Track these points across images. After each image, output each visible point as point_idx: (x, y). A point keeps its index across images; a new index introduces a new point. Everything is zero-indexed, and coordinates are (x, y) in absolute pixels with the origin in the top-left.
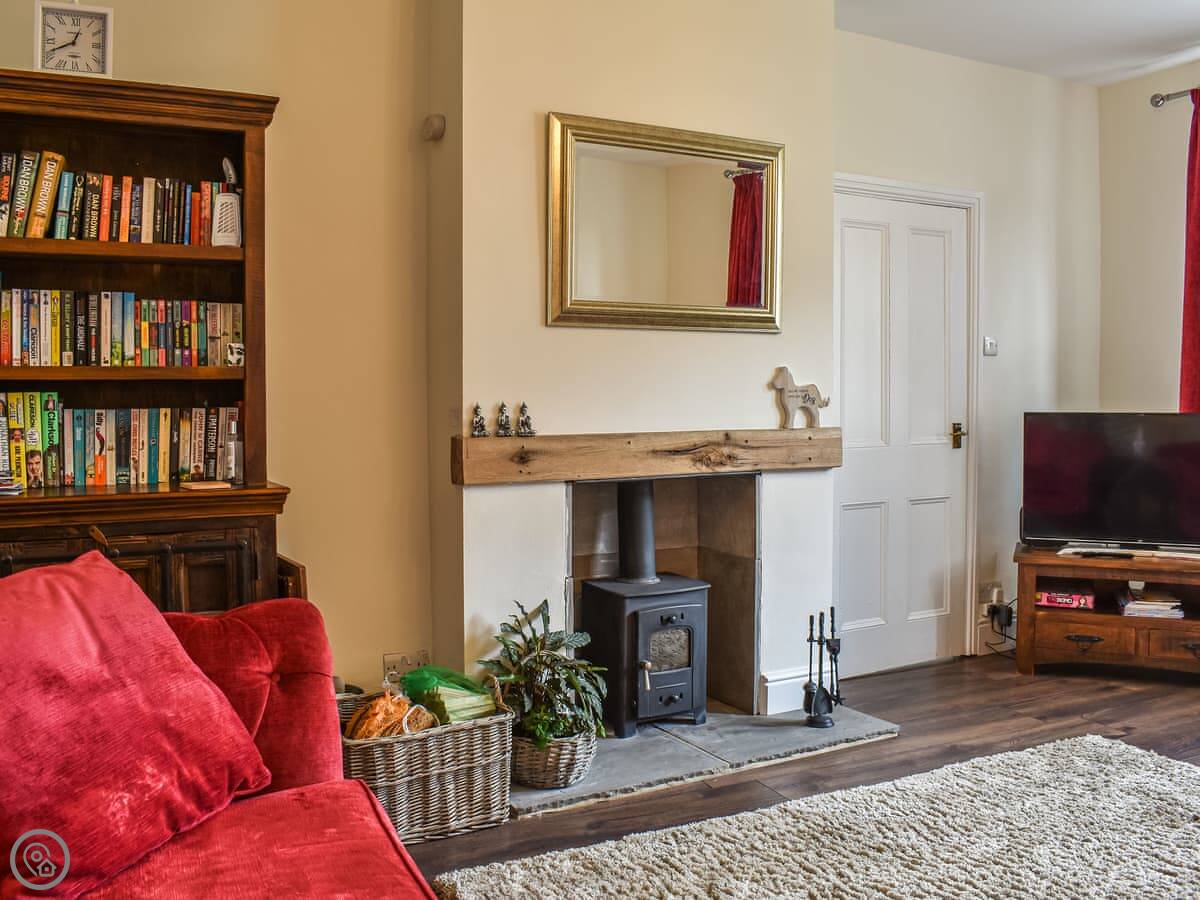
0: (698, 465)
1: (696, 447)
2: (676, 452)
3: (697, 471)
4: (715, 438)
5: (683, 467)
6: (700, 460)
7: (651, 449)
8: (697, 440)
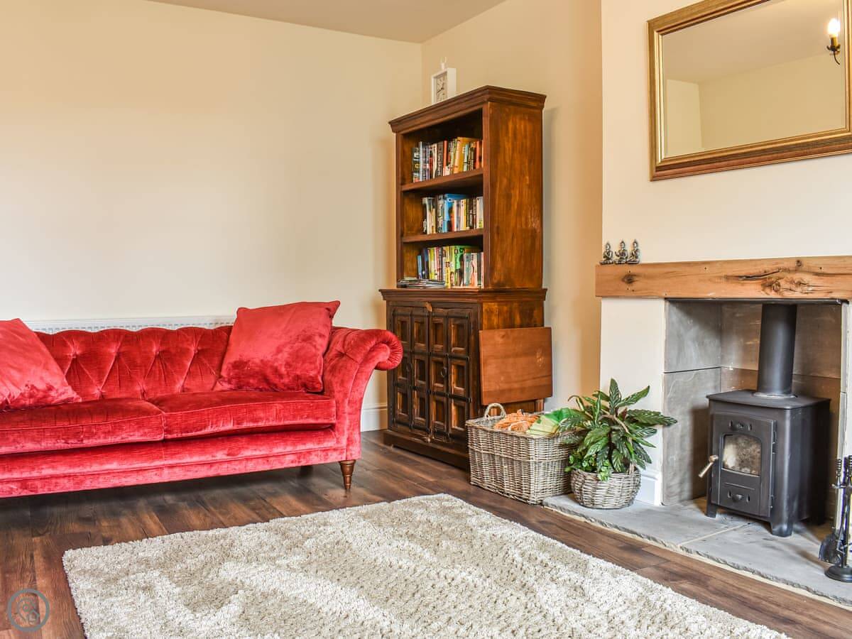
0: (768, 290)
1: (766, 273)
2: (748, 278)
3: (766, 296)
4: (785, 265)
5: (753, 291)
6: (770, 286)
7: (724, 274)
8: (768, 267)
